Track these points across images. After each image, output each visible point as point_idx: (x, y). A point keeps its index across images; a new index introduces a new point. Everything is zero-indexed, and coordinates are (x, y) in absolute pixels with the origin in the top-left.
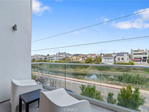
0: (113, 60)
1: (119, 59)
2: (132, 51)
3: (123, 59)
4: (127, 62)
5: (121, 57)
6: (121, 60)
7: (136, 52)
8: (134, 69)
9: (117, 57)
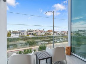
0: (18, 35)
1: (22, 34)
2: (28, 30)
3: (24, 34)
4: (26, 35)
5: (23, 33)
6: (23, 35)
7: (29, 31)
8: (29, 38)
9: (21, 33)
